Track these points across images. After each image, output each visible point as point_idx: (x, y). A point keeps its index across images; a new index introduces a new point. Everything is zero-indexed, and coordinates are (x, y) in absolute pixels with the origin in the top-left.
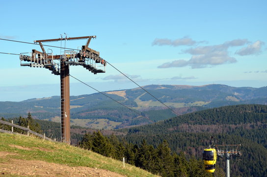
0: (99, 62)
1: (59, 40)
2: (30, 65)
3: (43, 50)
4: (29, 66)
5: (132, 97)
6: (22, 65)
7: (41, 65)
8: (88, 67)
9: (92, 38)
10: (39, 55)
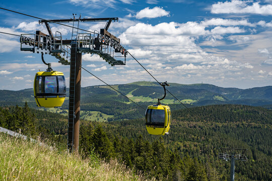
0: (119, 51)
1: (71, 20)
2: (33, 50)
3: (50, 32)
4: (31, 51)
5: (124, 92)
6: (22, 49)
7: (46, 51)
8: (106, 57)
9: (113, 21)
10: (45, 39)
